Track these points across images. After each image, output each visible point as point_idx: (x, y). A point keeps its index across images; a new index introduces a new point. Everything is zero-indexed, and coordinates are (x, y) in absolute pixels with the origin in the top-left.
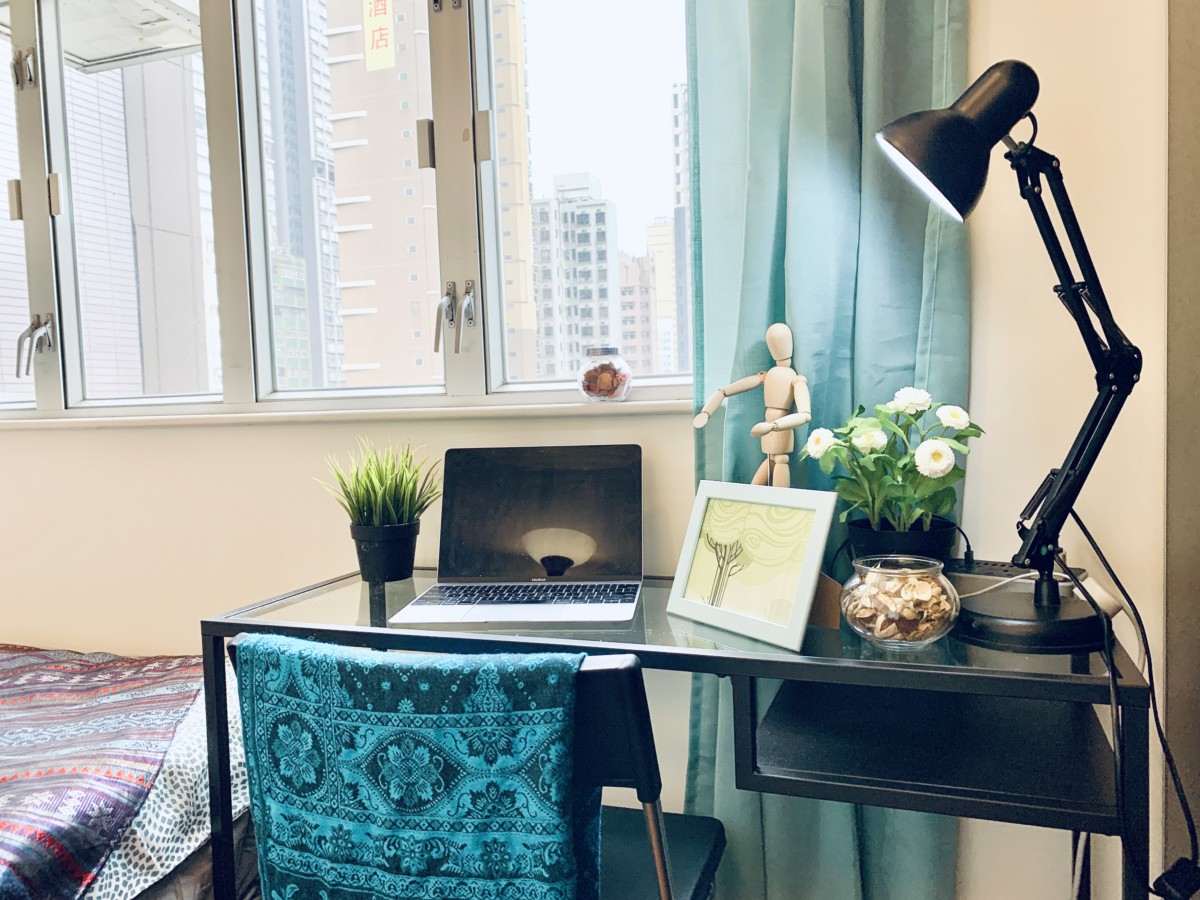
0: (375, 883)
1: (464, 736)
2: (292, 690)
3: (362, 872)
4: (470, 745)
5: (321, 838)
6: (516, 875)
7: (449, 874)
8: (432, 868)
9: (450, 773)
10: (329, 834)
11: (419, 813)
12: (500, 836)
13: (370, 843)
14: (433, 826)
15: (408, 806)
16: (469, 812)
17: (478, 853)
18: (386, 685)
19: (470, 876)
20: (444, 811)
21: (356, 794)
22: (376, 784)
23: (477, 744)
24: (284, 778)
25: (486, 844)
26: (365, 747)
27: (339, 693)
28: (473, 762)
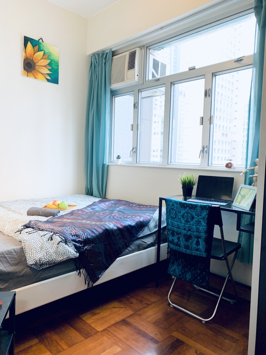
0: (182, 232)
1: (195, 213)
2: (173, 205)
3: (180, 230)
4: (196, 214)
5: (175, 225)
6: (200, 232)
7: (192, 231)
8: (189, 230)
9: (193, 218)
10: (176, 225)
11: (188, 223)
12: (199, 227)
13: (182, 226)
14: (190, 224)
15: (187, 221)
16: (195, 223)
17: (195, 229)
18: (185, 205)
19: (194, 232)
20: (192, 223)
21: (180, 219)
22: (183, 218)
23: (197, 214)
24: (171, 216)
25: (197, 228)
26: (182, 213)
27: (179, 206)
28: (196, 217)
